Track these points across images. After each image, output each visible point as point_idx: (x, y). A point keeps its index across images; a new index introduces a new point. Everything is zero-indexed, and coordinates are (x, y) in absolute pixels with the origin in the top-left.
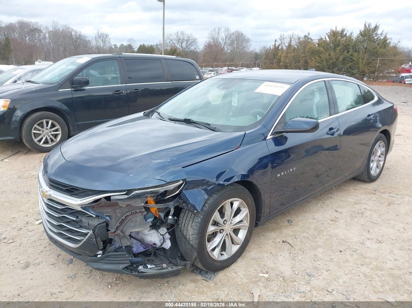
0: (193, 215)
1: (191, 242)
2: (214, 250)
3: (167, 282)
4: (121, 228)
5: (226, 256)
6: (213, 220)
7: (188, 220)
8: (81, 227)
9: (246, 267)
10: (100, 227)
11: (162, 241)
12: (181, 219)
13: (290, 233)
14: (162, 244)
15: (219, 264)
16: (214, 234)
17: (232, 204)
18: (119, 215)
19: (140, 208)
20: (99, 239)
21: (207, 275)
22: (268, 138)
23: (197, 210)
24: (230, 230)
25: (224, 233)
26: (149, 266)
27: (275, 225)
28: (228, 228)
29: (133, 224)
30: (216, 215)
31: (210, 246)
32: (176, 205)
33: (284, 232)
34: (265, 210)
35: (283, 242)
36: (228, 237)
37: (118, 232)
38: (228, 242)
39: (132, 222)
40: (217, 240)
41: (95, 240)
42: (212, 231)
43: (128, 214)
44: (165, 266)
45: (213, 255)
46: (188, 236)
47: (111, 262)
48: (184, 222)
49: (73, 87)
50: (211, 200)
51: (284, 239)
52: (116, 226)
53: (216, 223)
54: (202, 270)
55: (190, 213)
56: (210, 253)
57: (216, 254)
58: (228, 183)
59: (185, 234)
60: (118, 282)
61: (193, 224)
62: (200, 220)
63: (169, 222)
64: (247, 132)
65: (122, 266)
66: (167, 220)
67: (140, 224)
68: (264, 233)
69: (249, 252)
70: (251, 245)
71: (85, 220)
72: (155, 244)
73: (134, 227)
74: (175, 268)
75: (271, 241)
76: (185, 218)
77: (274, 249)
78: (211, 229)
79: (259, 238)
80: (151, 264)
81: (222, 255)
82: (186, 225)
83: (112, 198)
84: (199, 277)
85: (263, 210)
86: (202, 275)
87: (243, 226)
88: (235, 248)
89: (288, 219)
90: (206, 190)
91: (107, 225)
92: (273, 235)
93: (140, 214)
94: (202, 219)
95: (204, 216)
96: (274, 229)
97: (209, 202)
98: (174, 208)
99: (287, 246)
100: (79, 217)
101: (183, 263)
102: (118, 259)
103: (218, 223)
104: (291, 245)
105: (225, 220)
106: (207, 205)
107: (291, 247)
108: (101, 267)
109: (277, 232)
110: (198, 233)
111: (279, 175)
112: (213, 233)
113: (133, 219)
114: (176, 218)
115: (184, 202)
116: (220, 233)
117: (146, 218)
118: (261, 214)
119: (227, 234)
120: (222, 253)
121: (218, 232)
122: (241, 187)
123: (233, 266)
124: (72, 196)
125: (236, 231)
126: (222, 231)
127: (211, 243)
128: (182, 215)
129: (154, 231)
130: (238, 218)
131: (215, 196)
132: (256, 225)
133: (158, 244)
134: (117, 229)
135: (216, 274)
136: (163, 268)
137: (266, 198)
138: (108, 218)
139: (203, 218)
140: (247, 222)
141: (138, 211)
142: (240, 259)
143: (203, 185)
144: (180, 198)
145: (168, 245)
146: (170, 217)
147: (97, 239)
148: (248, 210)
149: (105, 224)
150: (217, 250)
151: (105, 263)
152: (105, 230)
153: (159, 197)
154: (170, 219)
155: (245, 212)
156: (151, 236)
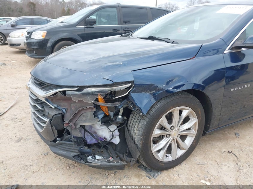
0: (140, 117)
1: (136, 142)
2: (159, 151)
3: (115, 172)
4: (74, 121)
5: (170, 158)
6: (160, 124)
7: (136, 121)
8: (44, 115)
9: (189, 171)
10: (55, 117)
11: (112, 137)
12: (130, 119)
13: (236, 144)
14: (111, 139)
15: (163, 165)
16: (161, 138)
17: (181, 112)
18: (73, 109)
19: (90, 104)
20: (54, 127)
21: (151, 173)
22: (225, 52)
23: (143, 113)
24: (176, 136)
25: (171, 138)
26: (98, 157)
27: (222, 136)
28: (175, 134)
29: (84, 119)
30: (163, 120)
31: (155, 148)
32: (125, 106)
33: (231, 143)
34: (214, 122)
35: (229, 152)
36: (174, 142)
37: (71, 124)
38: (174, 146)
39: (84, 116)
40: (163, 143)
41: (51, 128)
42: (157, 134)
43: (80, 109)
44: (111, 159)
45: (158, 156)
46: (134, 136)
47: (64, 149)
48: (132, 122)
49: (86, 25)
50: (159, 105)
51: (230, 150)
52: (70, 119)
53: (162, 128)
54: (147, 168)
55: (138, 115)
56: (154, 154)
57: (161, 156)
58: (178, 90)
59: (132, 133)
60: (76, 165)
61: (140, 126)
62: (145, 123)
63: (117, 120)
64: (203, 44)
65: (72, 154)
66: (116, 119)
67: (90, 119)
68: (210, 142)
69: (194, 156)
70: (197, 151)
71: (47, 110)
72: (105, 138)
73: (85, 121)
74: (121, 163)
75: (217, 149)
76: (133, 119)
77: (219, 158)
78: (157, 132)
79: (206, 145)
80: (100, 155)
81: (167, 156)
82: (133, 126)
83: (67, 93)
84: (144, 173)
85: (212, 121)
86: (147, 172)
87: (191, 133)
88: (180, 153)
89: (235, 132)
90: (154, 95)
91: (63, 117)
92: (219, 144)
93: (90, 110)
94: (147, 122)
95: (149, 119)
96: (221, 139)
97: (156, 107)
98: (123, 109)
99: (232, 157)
100: (45, 108)
101: (129, 159)
102: (69, 148)
103: (165, 128)
104: (236, 156)
105: (173, 126)
106: (154, 110)
107: (236, 159)
108: (57, 152)
109: (224, 142)
110: (143, 135)
111: (232, 90)
112: (160, 136)
113: (85, 114)
114: (125, 118)
115: (132, 104)
116: (167, 137)
117: (95, 115)
118: (210, 125)
119: (173, 139)
120: (167, 155)
121: (164, 136)
122: (191, 96)
123: (177, 168)
124: (41, 89)
125: (183, 138)
126: (168, 136)
127: (156, 145)
128: (131, 116)
129: (105, 127)
130: (186, 126)
131: (163, 102)
132: (204, 134)
133: (109, 139)
134: (71, 121)
135: (159, 173)
136: (109, 161)
137: (216, 111)
138: (64, 110)
139: (149, 121)
140: (195, 130)
141: (88, 107)
142: (184, 162)
143: (151, 90)
144: (129, 100)
145: (117, 141)
146: (120, 117)
147: (53, 127)
148: (197, 120)
149: (60, 115)
150: (162, 152)
151: (60, 149)
152: (60, 120)
153: (108, 97)
154: (119, 118)
155: (194, 121)
156: (103, 131)
